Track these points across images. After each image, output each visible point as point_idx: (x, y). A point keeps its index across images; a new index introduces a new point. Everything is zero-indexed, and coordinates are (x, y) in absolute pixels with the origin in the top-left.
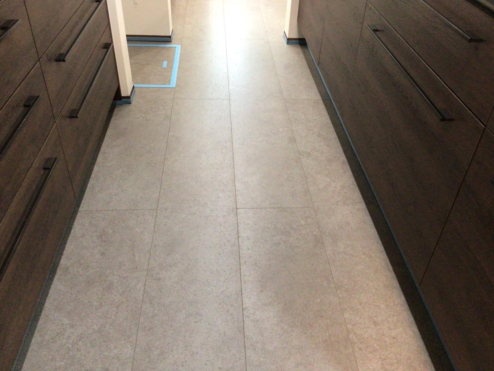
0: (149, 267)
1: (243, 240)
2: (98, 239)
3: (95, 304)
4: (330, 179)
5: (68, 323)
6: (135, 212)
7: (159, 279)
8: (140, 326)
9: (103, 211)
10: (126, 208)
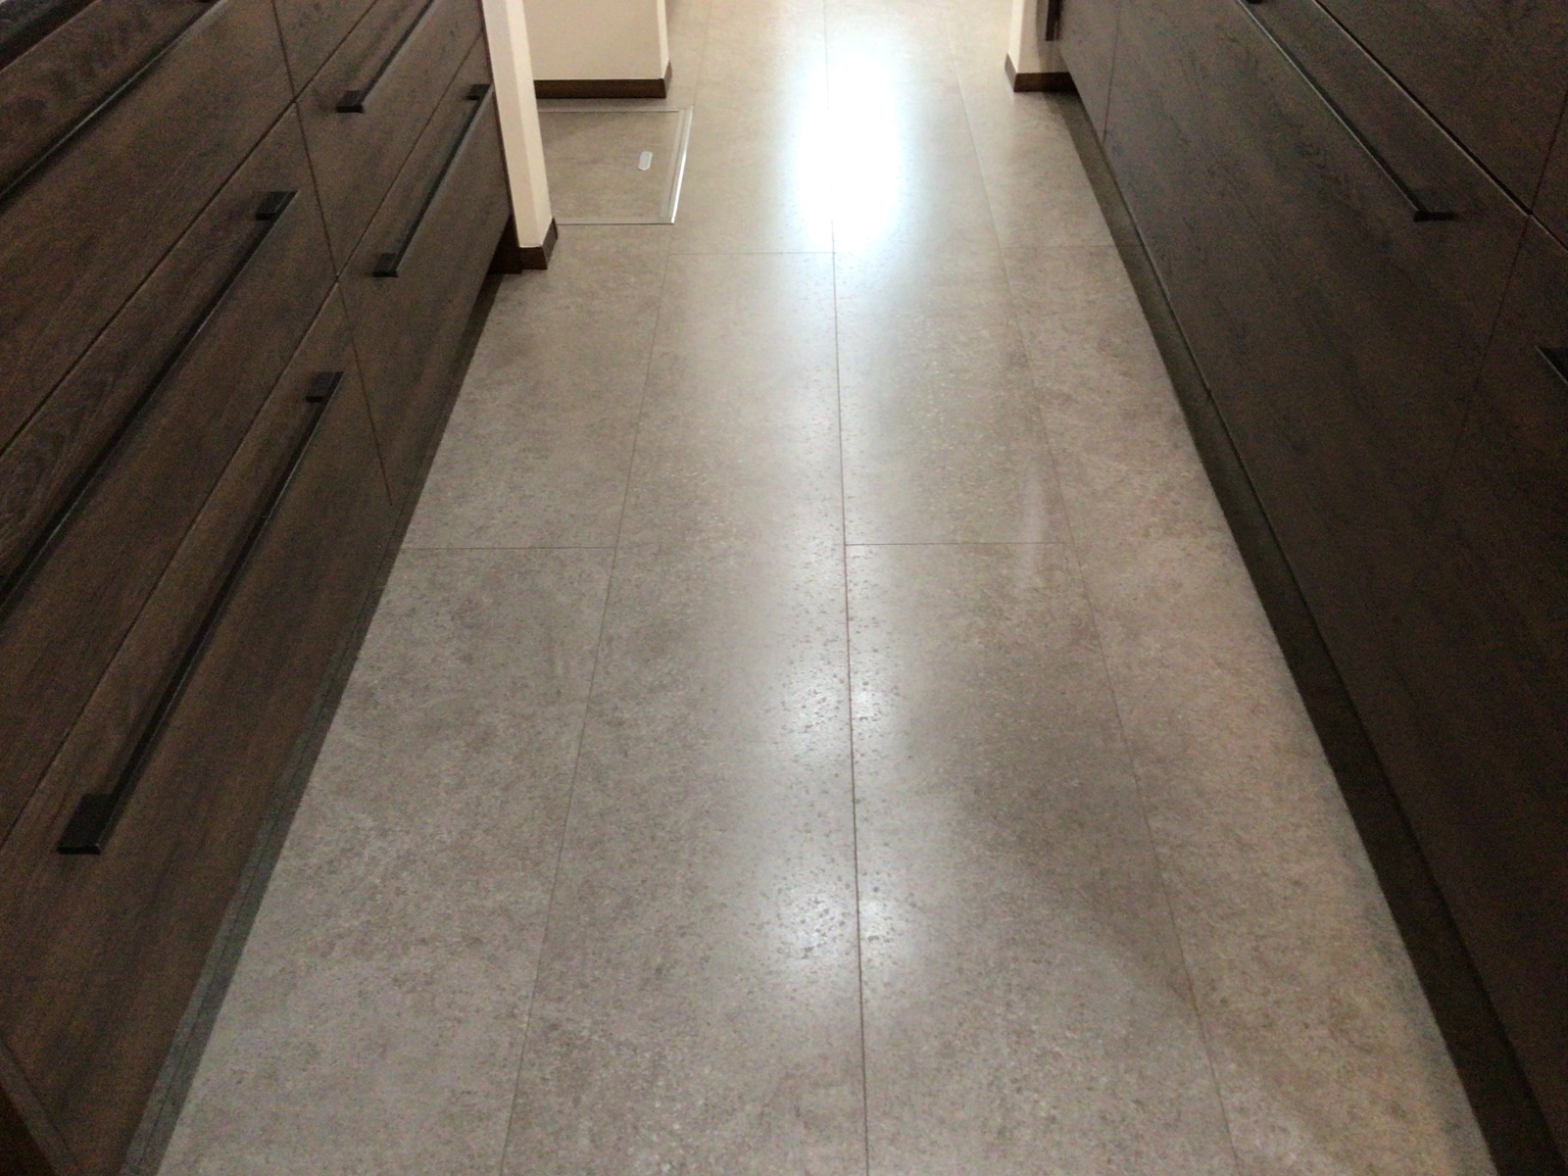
0: (594, 693)
1: (860, 626)
2: (453, 619)
3: (447, 780)
4: (1127, 465)
5: (372, 824)
6: (556, 553)
7: (621, 724)
8: (567, 836)
9: (467, 551)
10: (529, 545)
